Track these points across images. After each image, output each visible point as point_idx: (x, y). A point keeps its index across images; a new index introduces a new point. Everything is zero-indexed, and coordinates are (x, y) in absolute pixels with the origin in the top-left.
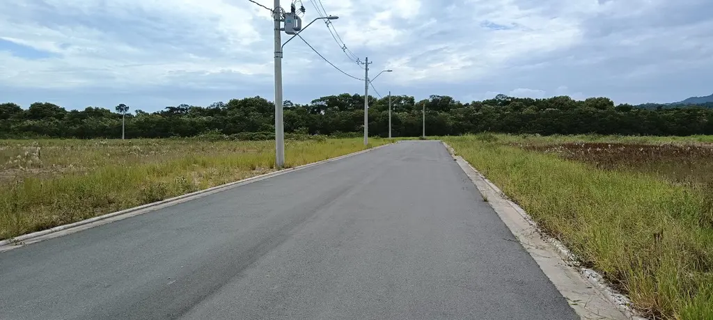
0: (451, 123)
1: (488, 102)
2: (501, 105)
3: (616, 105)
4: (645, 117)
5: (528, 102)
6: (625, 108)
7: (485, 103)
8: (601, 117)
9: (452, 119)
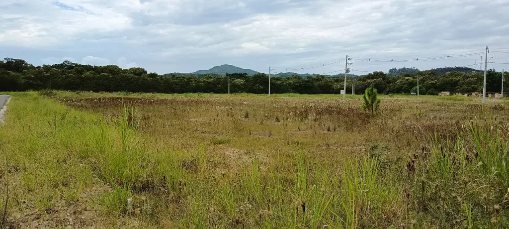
0: (23, 81)
1: (56, 66)
2: (66, 69)
3: (148, 73)
4: (162, 82)
5: (88, 68)
6: (154, 76)
7: (53, 66)
8: (136, 81)
9: (23, 78)
